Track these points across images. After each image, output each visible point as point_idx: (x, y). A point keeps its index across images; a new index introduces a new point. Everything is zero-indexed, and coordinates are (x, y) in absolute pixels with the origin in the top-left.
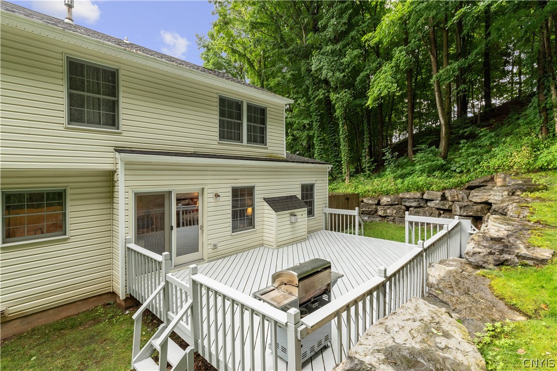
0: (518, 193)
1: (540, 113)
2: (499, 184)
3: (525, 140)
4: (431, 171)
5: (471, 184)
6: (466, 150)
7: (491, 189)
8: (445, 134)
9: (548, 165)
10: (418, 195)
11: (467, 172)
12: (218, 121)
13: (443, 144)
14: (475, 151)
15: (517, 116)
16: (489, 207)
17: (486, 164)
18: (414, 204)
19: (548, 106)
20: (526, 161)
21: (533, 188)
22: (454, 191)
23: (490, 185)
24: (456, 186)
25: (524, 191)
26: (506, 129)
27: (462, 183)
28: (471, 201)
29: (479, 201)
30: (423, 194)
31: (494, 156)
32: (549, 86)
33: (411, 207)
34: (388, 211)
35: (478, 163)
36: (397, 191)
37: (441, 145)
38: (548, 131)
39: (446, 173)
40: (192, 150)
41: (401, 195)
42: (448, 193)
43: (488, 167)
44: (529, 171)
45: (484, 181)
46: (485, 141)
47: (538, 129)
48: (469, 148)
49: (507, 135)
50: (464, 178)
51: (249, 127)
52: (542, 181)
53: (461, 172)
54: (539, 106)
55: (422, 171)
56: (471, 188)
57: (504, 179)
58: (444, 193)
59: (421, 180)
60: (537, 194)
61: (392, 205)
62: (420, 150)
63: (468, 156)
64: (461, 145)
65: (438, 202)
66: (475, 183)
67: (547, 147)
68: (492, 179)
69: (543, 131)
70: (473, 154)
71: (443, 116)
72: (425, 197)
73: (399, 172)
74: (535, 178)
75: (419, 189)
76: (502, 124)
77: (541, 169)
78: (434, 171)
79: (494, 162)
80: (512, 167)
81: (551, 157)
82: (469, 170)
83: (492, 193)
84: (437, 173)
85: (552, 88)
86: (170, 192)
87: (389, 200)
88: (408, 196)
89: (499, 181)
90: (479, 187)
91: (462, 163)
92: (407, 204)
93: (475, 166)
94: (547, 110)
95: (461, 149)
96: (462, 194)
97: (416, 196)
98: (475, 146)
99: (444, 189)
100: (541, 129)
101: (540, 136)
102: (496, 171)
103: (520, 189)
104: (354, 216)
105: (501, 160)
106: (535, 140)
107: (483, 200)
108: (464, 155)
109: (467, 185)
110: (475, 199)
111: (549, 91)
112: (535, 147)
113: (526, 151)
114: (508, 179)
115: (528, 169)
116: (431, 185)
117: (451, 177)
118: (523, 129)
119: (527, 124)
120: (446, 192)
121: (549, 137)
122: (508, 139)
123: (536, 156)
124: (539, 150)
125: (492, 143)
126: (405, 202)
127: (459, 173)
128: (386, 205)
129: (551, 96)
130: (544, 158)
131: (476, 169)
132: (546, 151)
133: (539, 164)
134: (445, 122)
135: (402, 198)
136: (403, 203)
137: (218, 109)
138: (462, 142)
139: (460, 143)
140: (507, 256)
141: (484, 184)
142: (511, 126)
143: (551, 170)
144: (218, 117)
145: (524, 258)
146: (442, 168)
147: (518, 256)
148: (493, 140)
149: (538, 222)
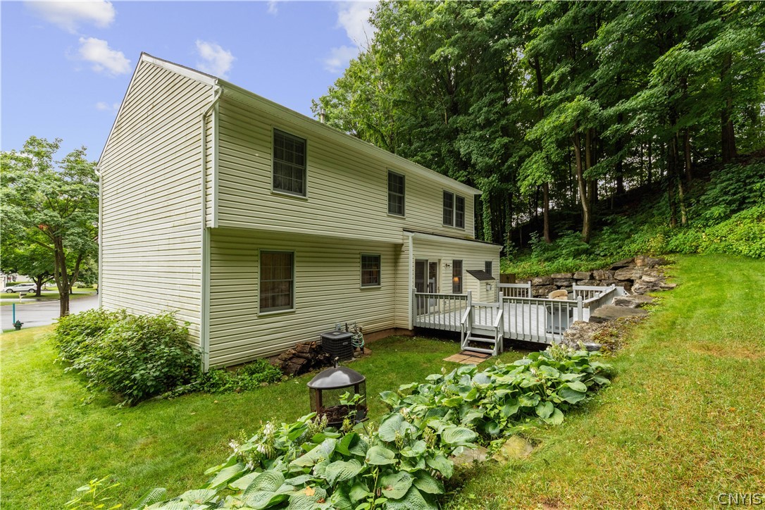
0: (657, 266)
1: (670, 206)
2: (639, 265)
3: (659, 228)
4: (576, 254)
5: (615, 265)
6: (608, 236)
7: (633, 269)
8: (588, 221)
9: (676, 249)
10: (569, 275)
11: (610, 256)
12: (442, 210)
13: (585, 229)
14: (617, 236)
15: (650, 205)
16: (631, 284)
17: (627, 248)
18: (565, 284)
19: (676, 201)
20: (660, 245)
21: (667, 263)
22: (601, 272)
23: (631, 266)
24: (603, 267)
25: (661, 265)
26: (640, 217)
27: (607, 265)
28: (616, 279)
29: (623, 279)
30: (573, 274)
31: (633, 242)
32: (677, 185)
33: (562, 286)
34: (540, 291)
35: (620, 247)
36: (547, 273)
37: (584, 231)
38: (676, 222)
39: (591, 256)
40: (431, 231)
41: (552, 276)
42: (596, 273)
43: (630, 251)
44: (662, 253)
45: (627, 263)
46: (625, 228)
47: (669, 219)
48: (611, 233)
49: (643, 223)
50: (609, 260)
51: (457, 213)
52: (672, 259)
53: (605, 255)
54: (670, 200)
55: (568, 255)
56: (615, 269)
57: (643, 260)
58: (592, 274)
59: (570, 262)
60: (669, 266)
61: (543, 285)
62: (565, 235)
63: (611, 241)
64: (604, 232)
65: (587, 281)
66: (619, 264)
67: (676, 235)
68: (633, 261)
69: (673, 222)
70: (615, 240)
71: (586, 203)
72: (575, 277)
73: (546, 255)
74: (666, 258)
75: (568, 270)
76: (637, 212)
77: (672, 252)
78: (580, 254)
79: (634, 247)
80: (649, 250)
81: (678, 242)
82: (612, 254)
83: (634, 271)
84: (584, 257)
85: (680, 187)
86: (427, 261)
87: (541, 280)
88: (559, 277)
89: (639, 262)
90: (622, 267)
91: (605, 247)
92: (559, 284)
93: (618, 250)
94: (676, 204)
95: (604, 234)
96: (608, 273)
97: (567, 277)
98: (616, 233)
99: (592, 270)
100: (671, 220)
101: (670, 226)
102: (636, 254)
103: (658, 263)
104: (527, 289)
105: (640, 245)
106: (667, 229)
107: (627, 278)
108: (606, 240)
109: (612, 266)
110: (619, 278)
111: (677, 188)
112: (667, 235)
113: (659, 237)
114: (646, 260)
115: (662, 252)
116: (580, 267)
117: (596, 260)
118: (657, 219)
119: (660, 214)
120: (594, 272)
121: (677, 227)
122: (646, 228)
123: (667, 242)
124: (669, 237)
125: (631, 230)
126: (556, 282)
127: (603, 256)
128: (538, 285)
129: (679, 193)
130: (674, 243)
131: (619, 253)
132: (675, 237)
133: (670, 247)
134: (588, 209)
135: (553, 279)
136: (555, 283)
137: (442, 200)
138: (605, 228)
139: (603, 230)
140: (655, 288)
141: (626, 265)
142: (644, 214)
143: (678, 252)
144: (442, 206)
145: (664, 288)
146: (587, 252)
147: (661, 287)
148: (633, 228)
149: (670, 276)
